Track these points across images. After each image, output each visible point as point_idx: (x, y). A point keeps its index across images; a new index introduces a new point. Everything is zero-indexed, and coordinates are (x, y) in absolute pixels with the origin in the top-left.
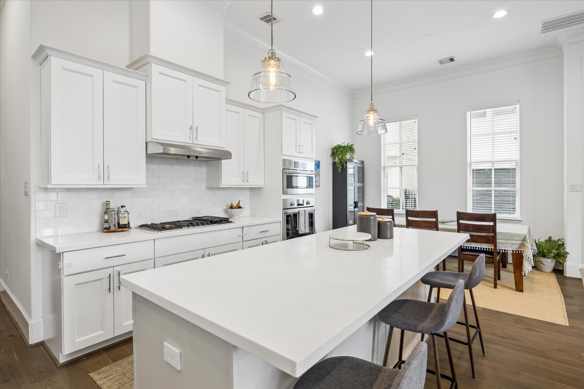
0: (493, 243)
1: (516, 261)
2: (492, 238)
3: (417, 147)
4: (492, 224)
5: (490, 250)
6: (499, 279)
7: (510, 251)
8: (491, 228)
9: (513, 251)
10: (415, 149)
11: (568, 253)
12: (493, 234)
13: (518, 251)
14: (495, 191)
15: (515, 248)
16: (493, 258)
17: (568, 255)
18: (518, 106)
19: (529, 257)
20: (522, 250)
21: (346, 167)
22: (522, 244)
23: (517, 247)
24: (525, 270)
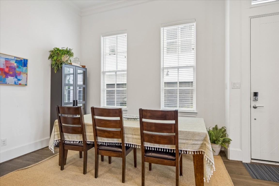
0: (175, 144)
1: (197, 163)
2: (173, 139)
3: (126, 56)
4: (173, 122)
5: (172, 152)
6: (181, 174)
7: (191, 152)
8: (173, 127)
9: (194, 152)
10: (125, 57)
11: (231, 140)
12: (174, 134)
13: (199, 152)
14: (179, 90)
15: (196, 148)
16: (175, 160)
17: (231, 141)
18: (195, 24)
19: (210, 161)
20: (203, 151)
21: (61, 67)
22: (202, 144)
23: (198, 148)
24: (207, 176)
